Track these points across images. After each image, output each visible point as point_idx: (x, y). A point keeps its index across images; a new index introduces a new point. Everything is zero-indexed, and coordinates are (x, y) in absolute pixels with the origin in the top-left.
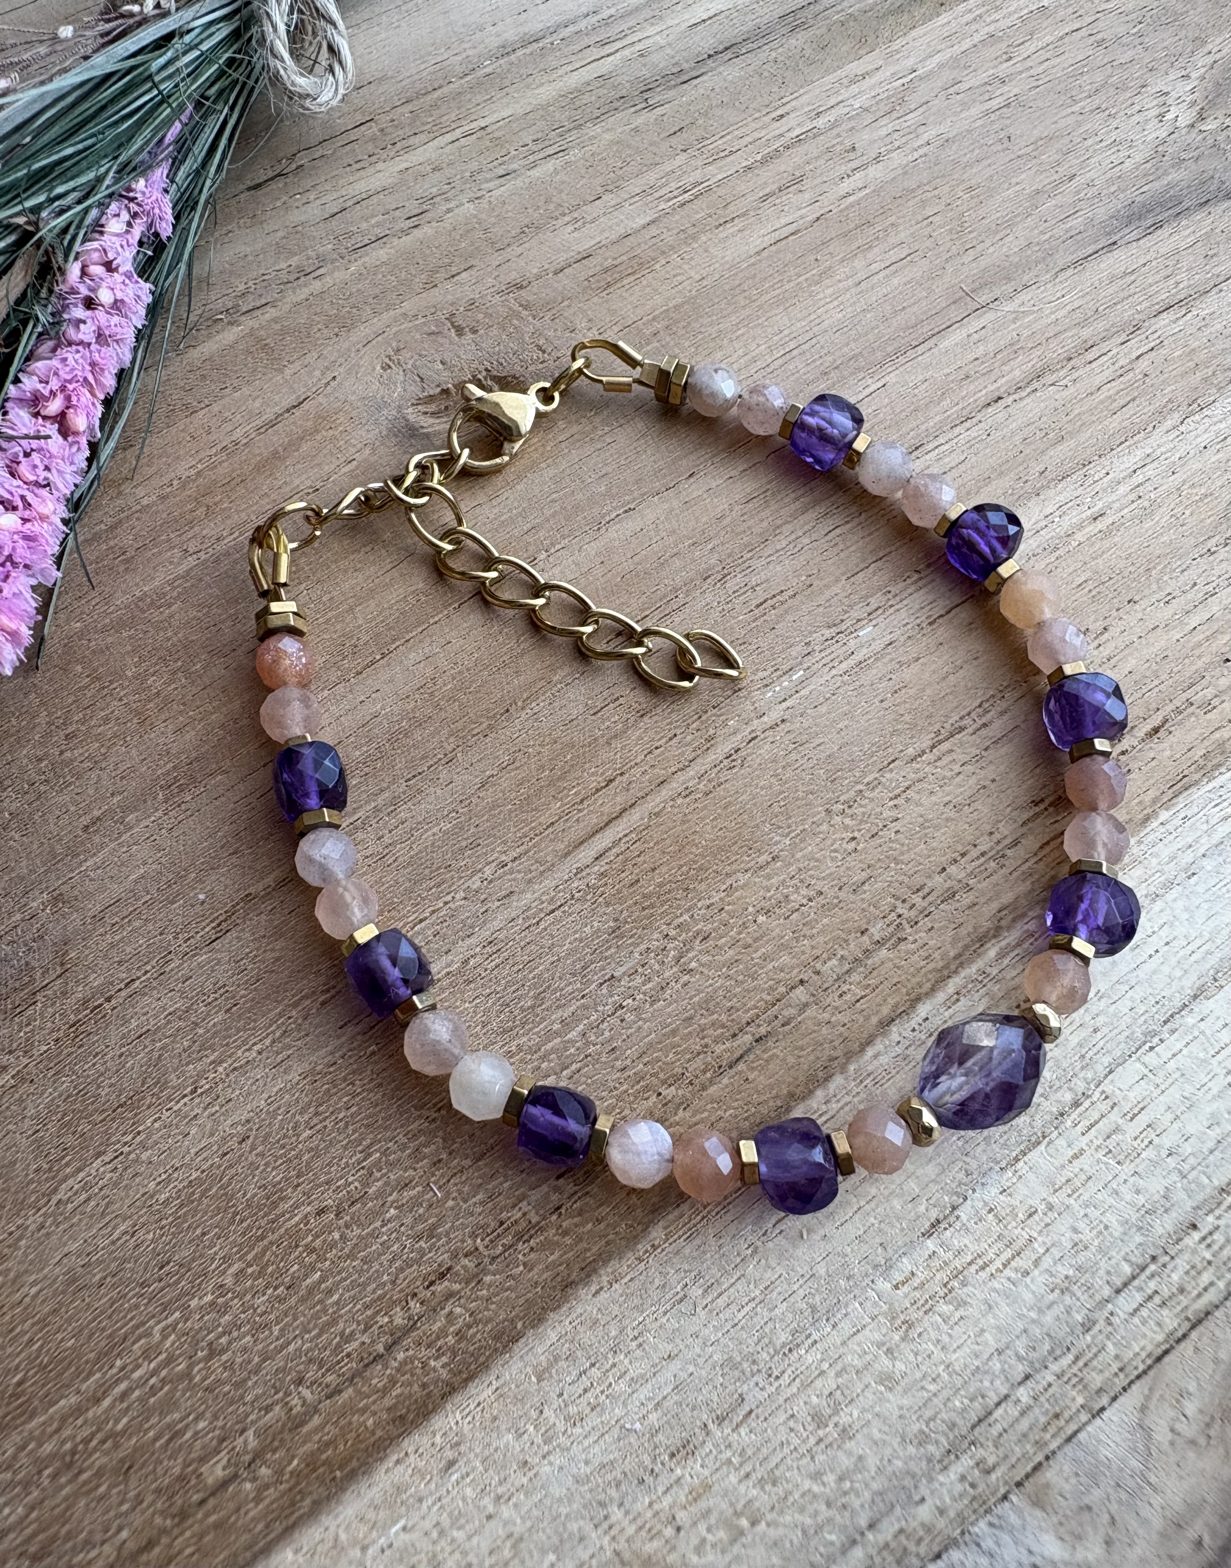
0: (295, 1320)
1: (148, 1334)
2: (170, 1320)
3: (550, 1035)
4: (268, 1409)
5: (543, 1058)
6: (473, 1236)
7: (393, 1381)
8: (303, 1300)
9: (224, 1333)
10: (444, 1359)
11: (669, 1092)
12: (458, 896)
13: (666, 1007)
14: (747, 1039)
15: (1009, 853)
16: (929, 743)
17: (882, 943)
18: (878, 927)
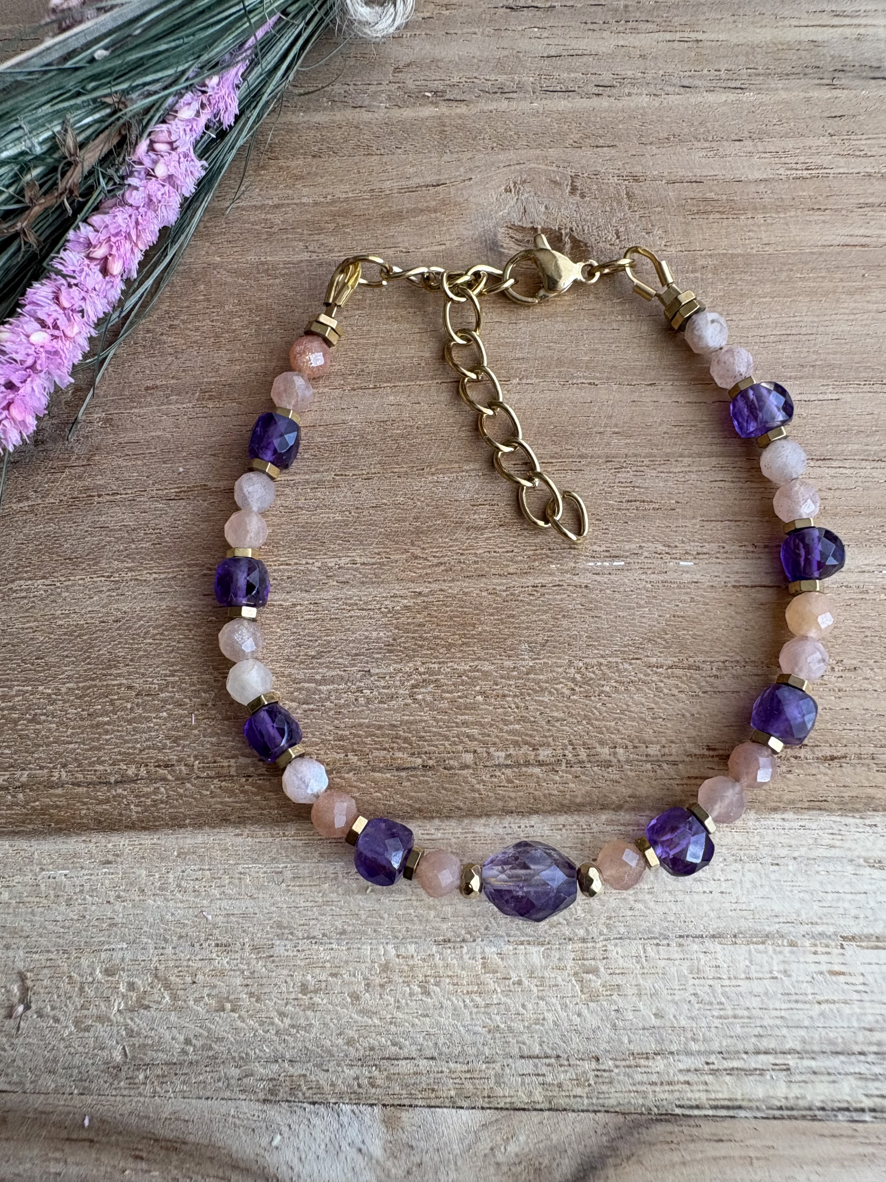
0: (82, 733)
1: (10, 687)
2: (26, 688)
3: (311, 679)
4: (41, 768)
5: (299, 689)
6: (196, 757)
7: (107, 801)
8: (92, 726)
9: (45, 714)
10: (139, 809)
11: (353, 758)
12: (317, 564)
13: (386, 709)
14: (419, 761)
15: (665, 766)
16: (670, 663)
17: (541, 764)
18: (546, 753)
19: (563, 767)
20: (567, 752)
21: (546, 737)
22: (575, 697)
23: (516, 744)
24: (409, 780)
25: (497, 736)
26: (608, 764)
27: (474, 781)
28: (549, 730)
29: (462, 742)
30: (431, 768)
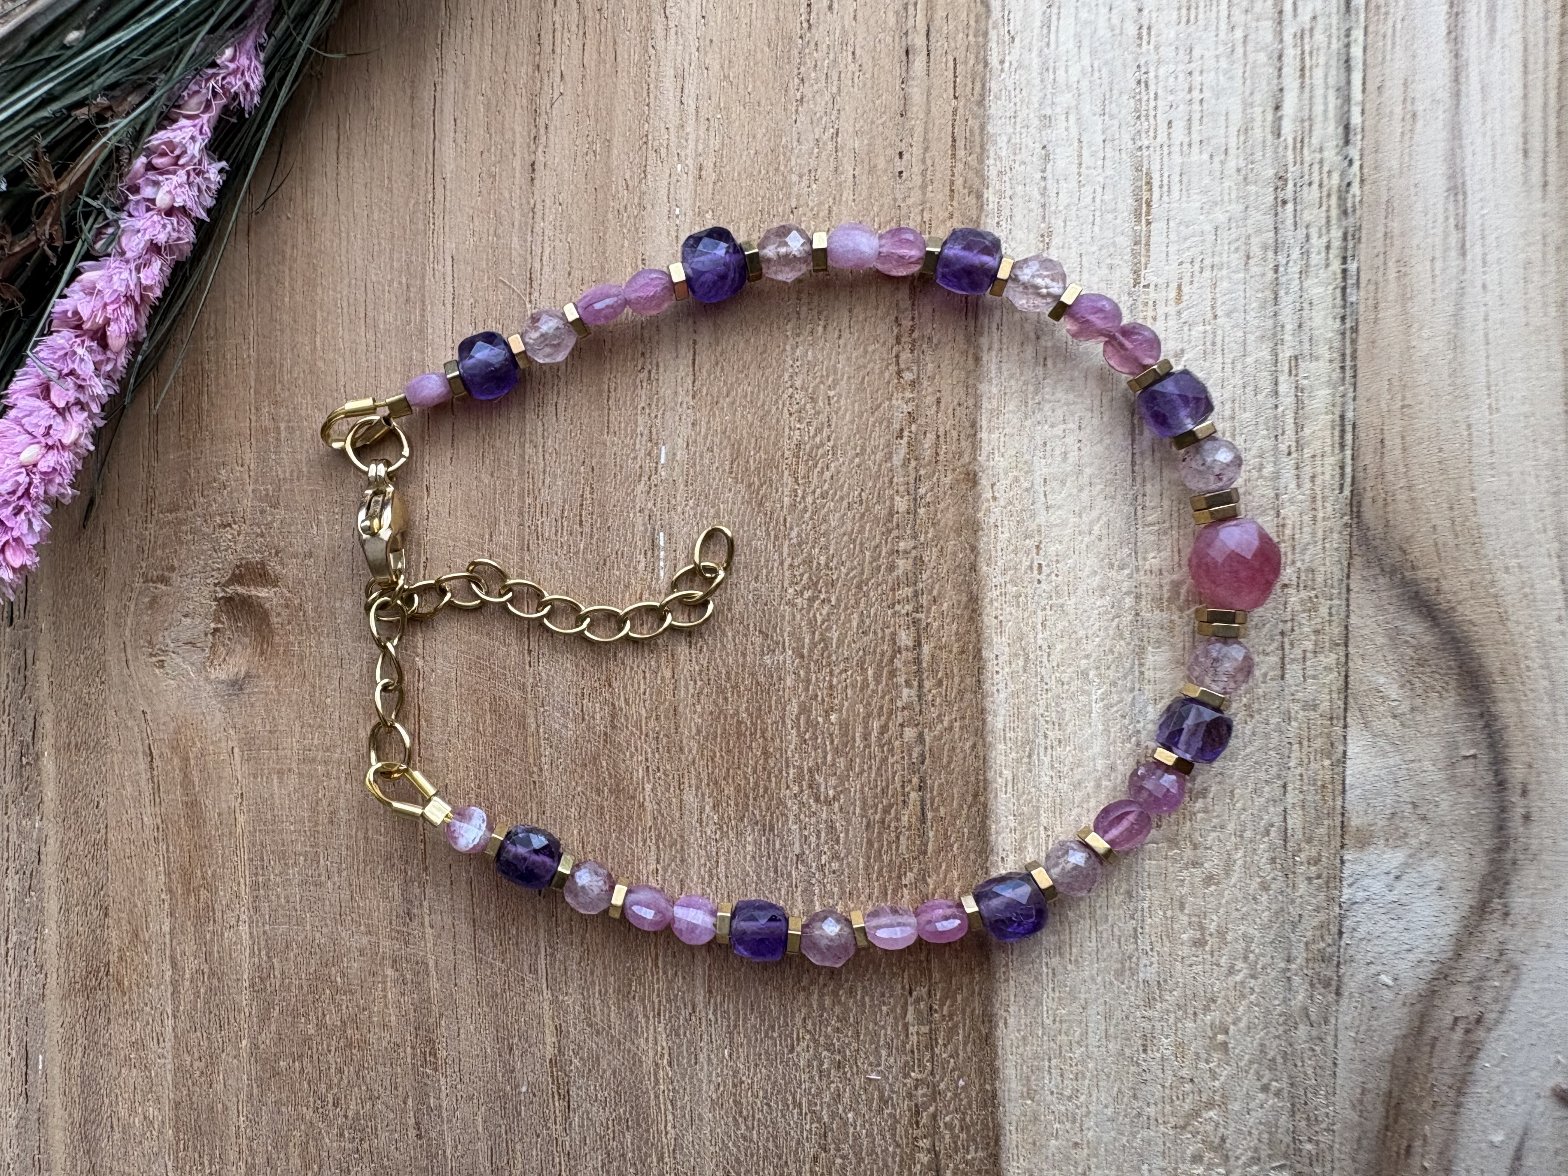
6: (906, 1076)
10: (972, 1148)
11: (909, 878)
13: (847, 835)
14: (913, 795)
15: (922, 491)
16: (790, 480)
17: (918, 644)
18: (904, 637)
19: (922, 616)
20: (904, 612)
21: (883, 638)
22: (833, 600)
23: (892, 674)
24: (937, 810)
25: (883, 697)
26: (919, 561)
27: (939, 727)
28: (875, 633)
29: (889, 742)
30: (922, 780)
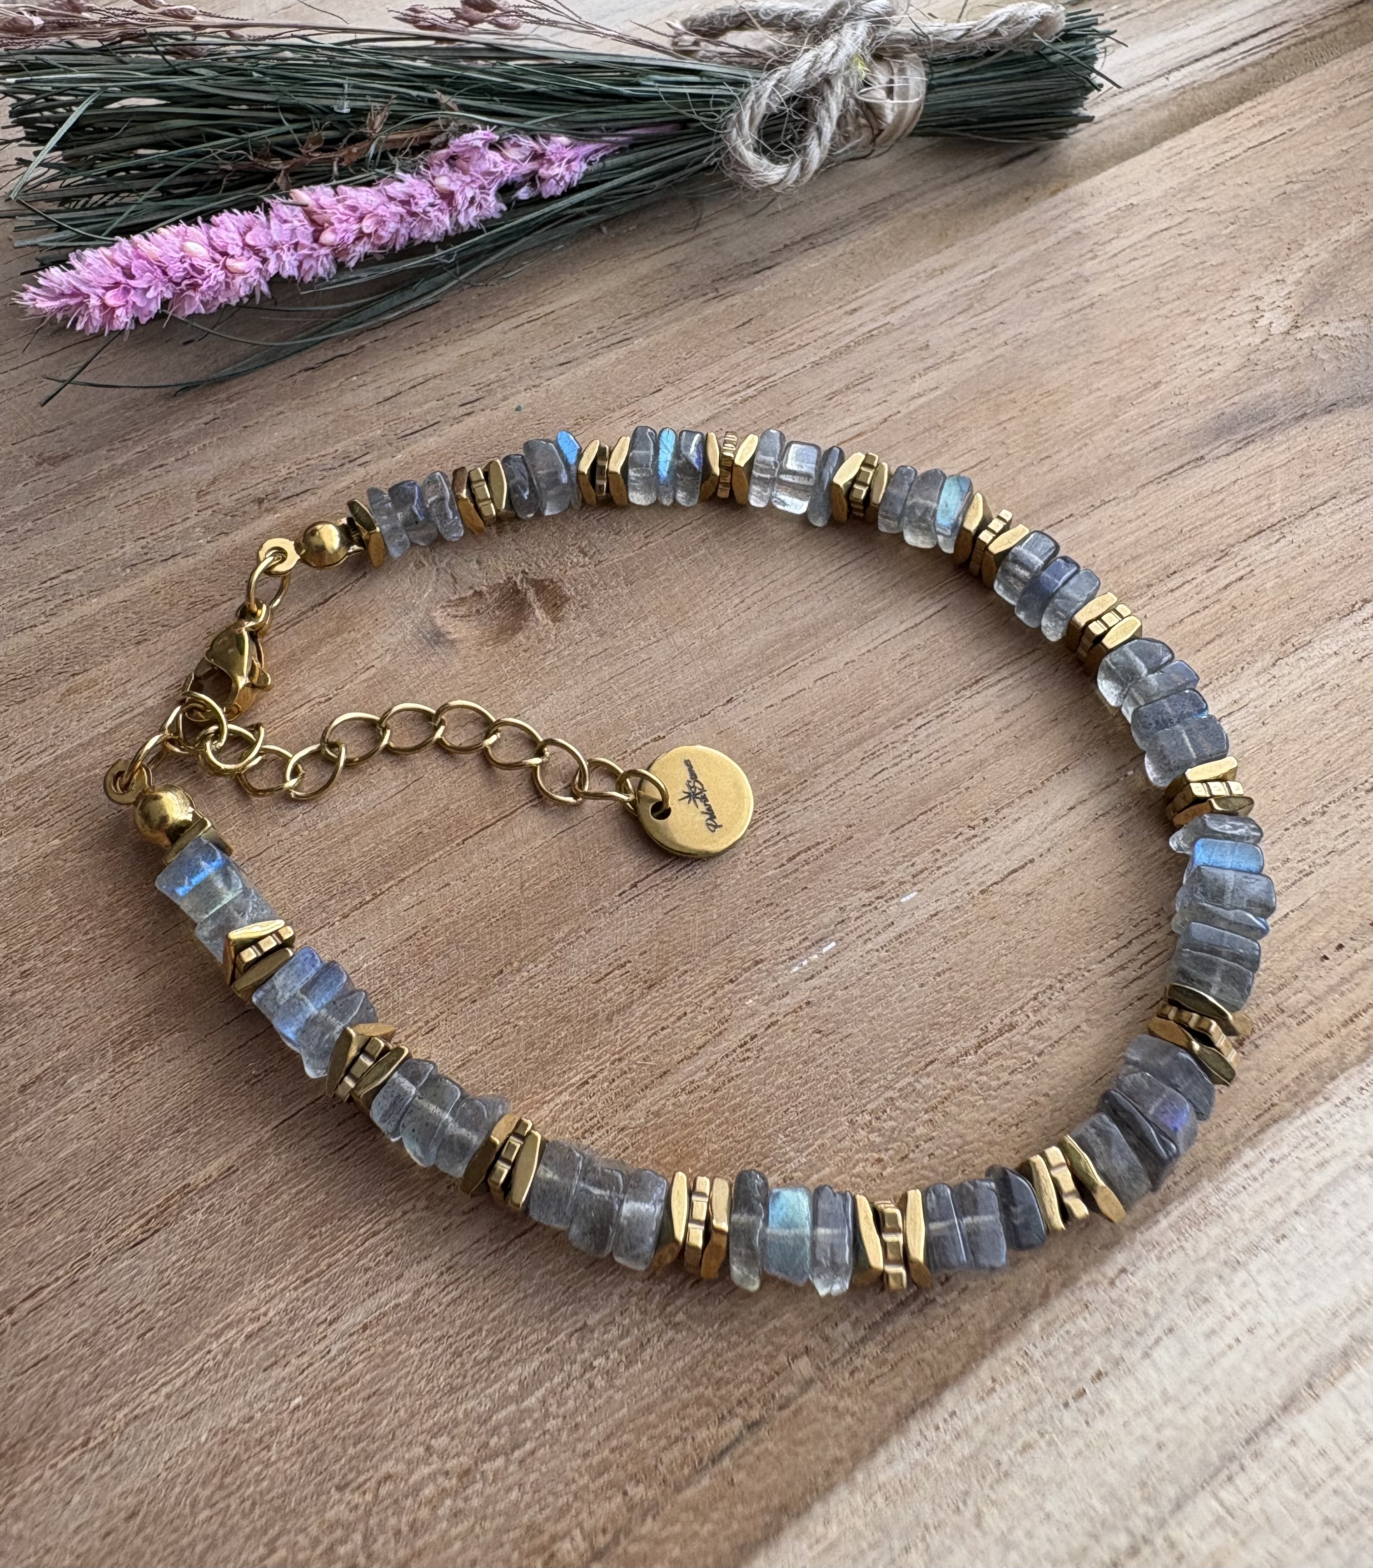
3: (506, 1399)
11: (638, 1491)
14: (737, 1423)
30: (761, 1422)
